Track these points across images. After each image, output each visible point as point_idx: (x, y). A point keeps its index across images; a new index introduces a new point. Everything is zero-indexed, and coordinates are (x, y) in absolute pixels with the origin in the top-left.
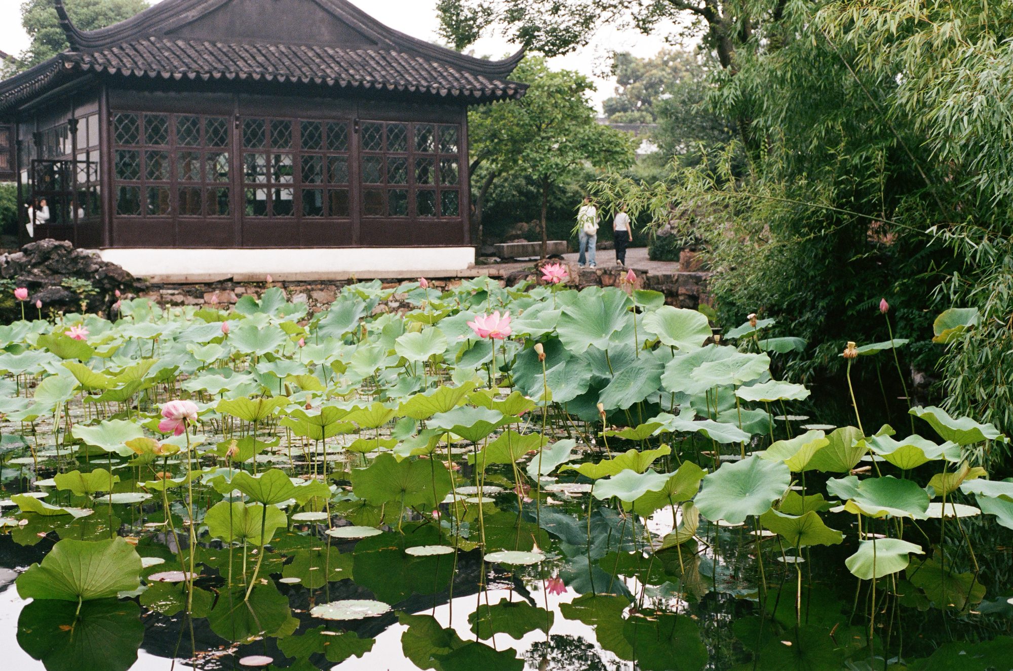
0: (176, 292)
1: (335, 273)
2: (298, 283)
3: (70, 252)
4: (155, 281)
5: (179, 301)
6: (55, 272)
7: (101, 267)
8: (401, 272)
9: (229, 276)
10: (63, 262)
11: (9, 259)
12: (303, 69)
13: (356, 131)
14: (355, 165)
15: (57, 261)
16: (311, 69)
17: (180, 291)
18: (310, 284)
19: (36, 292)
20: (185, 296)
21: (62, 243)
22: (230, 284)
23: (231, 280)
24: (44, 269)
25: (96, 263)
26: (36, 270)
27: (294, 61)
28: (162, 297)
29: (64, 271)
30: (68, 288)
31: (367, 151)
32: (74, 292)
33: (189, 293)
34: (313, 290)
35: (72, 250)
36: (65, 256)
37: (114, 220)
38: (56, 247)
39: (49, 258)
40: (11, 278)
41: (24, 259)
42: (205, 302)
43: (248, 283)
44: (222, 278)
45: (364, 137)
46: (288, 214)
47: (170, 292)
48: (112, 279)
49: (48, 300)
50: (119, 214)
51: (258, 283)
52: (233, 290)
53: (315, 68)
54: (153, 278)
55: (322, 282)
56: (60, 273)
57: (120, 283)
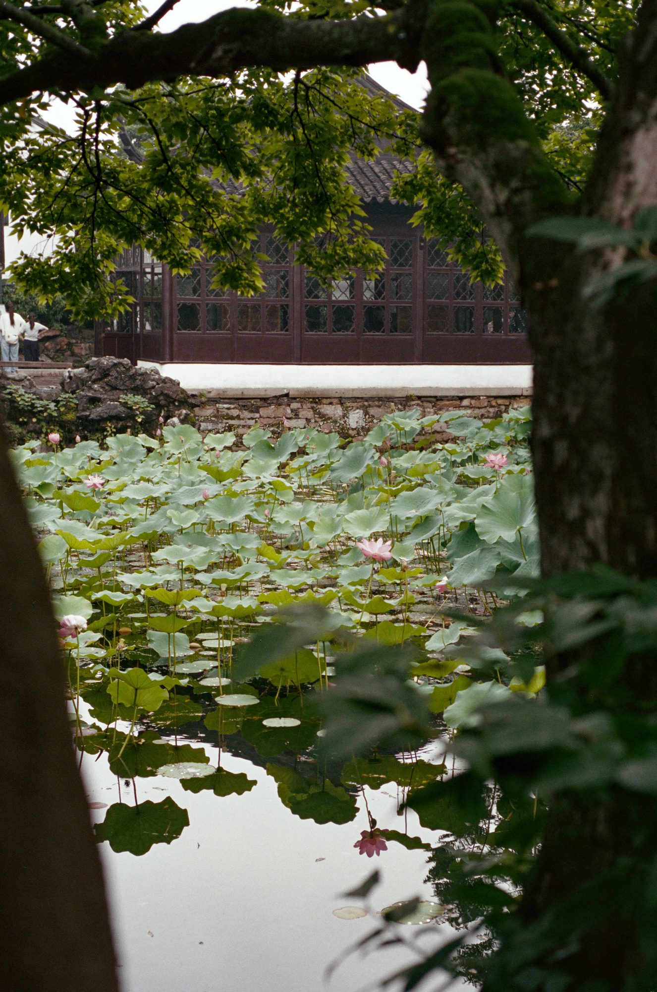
0: (232, 406)
1: (393, 390)
2: (355, 399)
3: (128, 370)
4: (212, 395)
5: (235, 415)
6: (114, 388)
7: (158, 384)
8: (462, 389)
9: (285, 392)
10: (121, 379)
11: (72, 375)
12: (366, 188)
13: (422, 248)
14: (419, 281)
15: (116, 378)
16: (375, 187)
17: (235, 405)
18: (367, 401)
19: (95, 407)
20: (240, 410)
21: (121, 360)
22: (286, 399)
23: (287, 395)
24: (104, 385)
25: (153, 380)
26: (96, 386)
27: (358, 178)
28: (218, 411)
29: (122, 388)
30: (125, 404)
31: (432, 267)
32: (131, 408)
33: (244, 407)
34: (370, 406)
35: (130, 367)
36: (124, 373)
37: (175, 336)
38: (115, 365)
39: (108, 375)
40: (73, 393)
41: (86, 375)
42: (261, 417)
43: (304, 398)
44: (278, 394)
45: (430, 253)
46: (348, 330)
47: (226, 406)
48: (167, 396)
49: (105, 416)
50: (179, 329)
51: (314, 398)
52: (289, 405)
53: (378, 186)
54: (210, 392)
55: (380, 399)
56: (119, 389)
57: (175, 400)
